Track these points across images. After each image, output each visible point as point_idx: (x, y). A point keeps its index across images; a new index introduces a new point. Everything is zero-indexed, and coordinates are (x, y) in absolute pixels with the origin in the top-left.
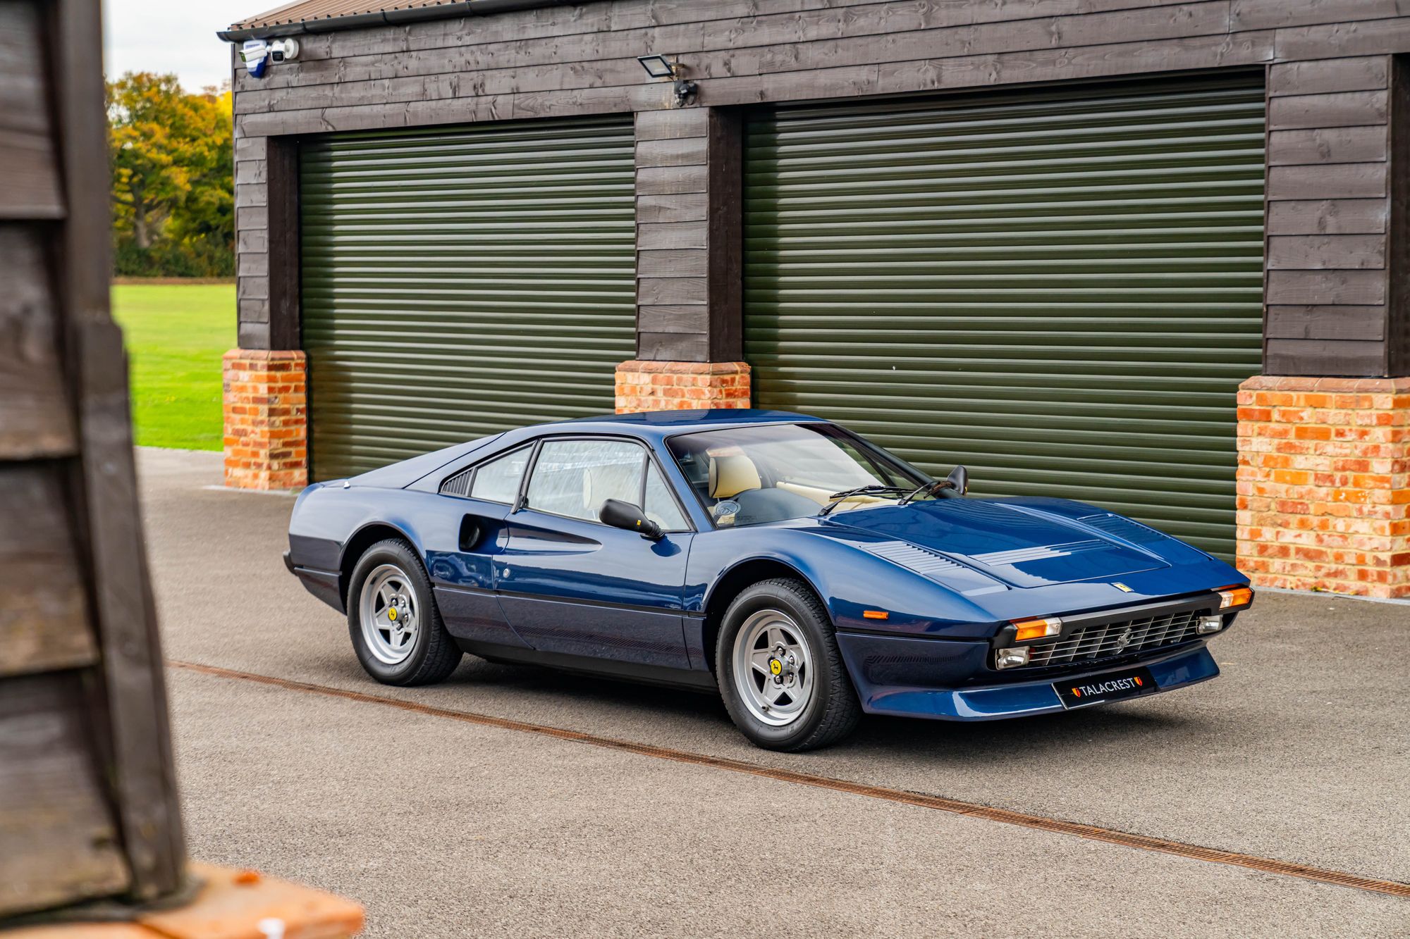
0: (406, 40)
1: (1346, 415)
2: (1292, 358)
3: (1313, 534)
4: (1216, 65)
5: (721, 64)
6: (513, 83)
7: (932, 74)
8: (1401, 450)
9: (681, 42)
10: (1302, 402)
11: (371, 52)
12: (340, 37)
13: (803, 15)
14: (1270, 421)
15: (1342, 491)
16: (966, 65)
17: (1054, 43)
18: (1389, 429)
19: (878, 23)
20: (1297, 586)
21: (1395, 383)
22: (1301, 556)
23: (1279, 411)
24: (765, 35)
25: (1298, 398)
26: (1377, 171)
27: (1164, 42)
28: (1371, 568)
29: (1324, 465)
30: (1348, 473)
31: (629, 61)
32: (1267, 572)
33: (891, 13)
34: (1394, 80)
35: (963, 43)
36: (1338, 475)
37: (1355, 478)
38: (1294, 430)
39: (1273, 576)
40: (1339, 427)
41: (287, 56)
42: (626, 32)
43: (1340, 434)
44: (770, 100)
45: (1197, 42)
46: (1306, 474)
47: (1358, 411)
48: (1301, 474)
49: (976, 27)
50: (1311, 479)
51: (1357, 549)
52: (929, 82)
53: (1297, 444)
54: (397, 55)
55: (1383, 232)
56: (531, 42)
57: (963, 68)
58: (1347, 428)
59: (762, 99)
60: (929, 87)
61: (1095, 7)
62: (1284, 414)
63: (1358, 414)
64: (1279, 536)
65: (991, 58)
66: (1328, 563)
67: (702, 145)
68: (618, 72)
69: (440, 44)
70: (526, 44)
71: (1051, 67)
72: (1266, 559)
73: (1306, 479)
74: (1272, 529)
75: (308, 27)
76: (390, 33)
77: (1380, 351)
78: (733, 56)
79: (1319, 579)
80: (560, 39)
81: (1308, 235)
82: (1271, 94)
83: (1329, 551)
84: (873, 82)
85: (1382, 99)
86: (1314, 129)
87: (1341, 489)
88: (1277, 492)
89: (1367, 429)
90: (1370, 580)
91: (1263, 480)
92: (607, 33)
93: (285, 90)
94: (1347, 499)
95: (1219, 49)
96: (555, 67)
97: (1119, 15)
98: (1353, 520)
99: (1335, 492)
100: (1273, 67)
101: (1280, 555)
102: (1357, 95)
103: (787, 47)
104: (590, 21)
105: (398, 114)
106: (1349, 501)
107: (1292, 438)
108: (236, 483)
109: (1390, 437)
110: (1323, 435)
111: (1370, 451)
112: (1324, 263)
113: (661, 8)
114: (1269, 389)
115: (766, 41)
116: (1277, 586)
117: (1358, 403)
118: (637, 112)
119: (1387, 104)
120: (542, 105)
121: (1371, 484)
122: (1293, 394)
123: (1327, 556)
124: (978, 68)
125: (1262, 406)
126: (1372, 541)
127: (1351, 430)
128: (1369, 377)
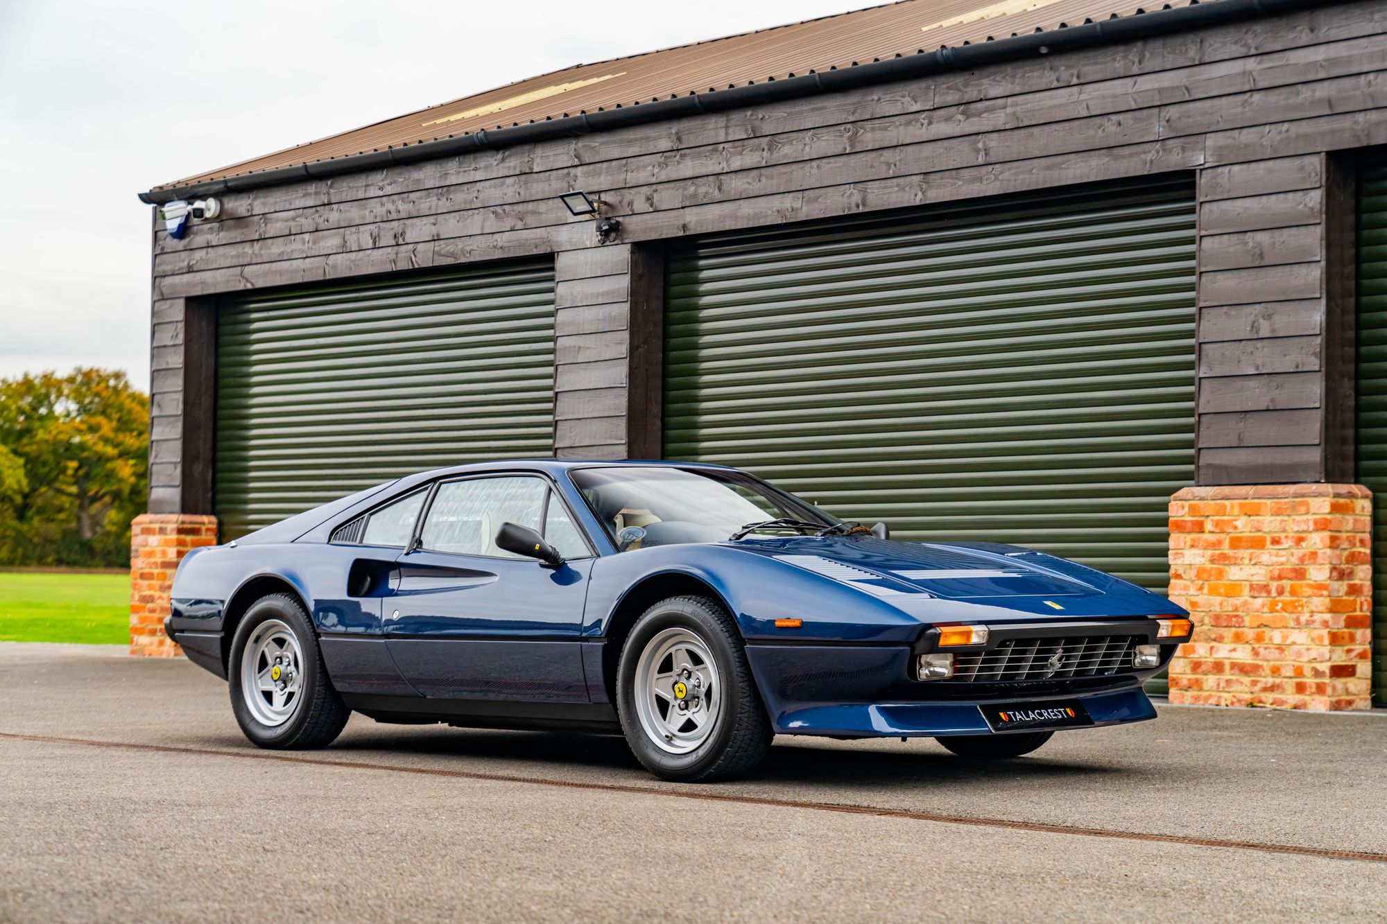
0: (328, 193)
1: (1282, 521)
2: (1226, 468)
3: (1248, 647)
4: (1146, 173)
5: (643, 198)
6: (434, 230)
7: (857, 198)
8: (1339, 557)
9: (602, 180)
10: (1236, 511)
11: (292, 207)
12: (261, 193)
13: (726, 145)
14: (1203, 532)
15: (1279, 601)
16: (891, 187)
17: (981, 160)
18: (1327, 534)
19: (802, 150)
20: (1232, 703)
21: (1332, 487)
22: (1236, 671)
23: (1212, 520)
24: (689, 167)
25: (1232, 506)
26: (1312, 271)
27: (1092, 153)
28: (1310, 681)
29: (1259, 575)
30: (1284, 582)
31: (550, 202)
32: (1201, 689)
33: (815, 139)
34: (1328, 179)
35: (888, 164)
36: (1274, 585)
37: (1292, 586)
38: (1228, 540)
39: (1208, 693)
40: (1274, 535)
41: (208, 215)
42: (548, 173)
43: (1276, 541)
44: (692, 232)
45: (1127, 151)
46: (1241, 585)
47: (1294, 517)
48: (1235, 585)
49: (902, 148)
50: (1246, 591)
51: (1294, 660)
52: (853, 205)
53: (1231, 554)
54: (318, 208)
55: (1318, 333)
56: (452, 188)
57: (888, 190)
58: (1283, 535)
59: (684, 232)
60: (854, 211)
61: (1022, 121)
62: (1217, 524)
63: (1294, 520)
64: (1213, 651)
65: (916, 179)
66: (1264, 677)
67: (624, 282)
68: (540, 213)
69: (361, 195)
70: (447, 191)
71: (978, 184)
72: (1199, 676)
73: (1241, 591)
74: (1205, 644)
75: (229, 184)
76: (312, 188)
77: (1316, 456)
78: (656, 191)
79: (1256, 695)
80: (482, 183)
81: (1241, 340)
82: (1202, 199)
83: (1265, 664)
84: (797, 209)
85: (1316, 198)
86: (1247, 232)
87: (1277, 599)
88: (1211, 605)
89: (1304, 535)
90: (1308, 693)
91: (1195, 594)
92: (529, 176)
93: (205, 250)
94: (1284, 609)
95: (1149, 157)
96: (477, 211)
97: (1046, 128)
98: (1291, 630)
99: (1271, 602)
100: (1204, 172)
101: (1215, 671)
102: (1290, 195)
103: (711, 178)
104: (512, 164)
105: (318, 268)
106: (1286, 611)
107: (1226, 549)
108: (141, 650)
109: (1328, 542)
110: (1258, 543)
111: (1307, 558)
112: (1257, 368)
113: (584, 146)
114: (1202, 499)
115: (689, 174)
116: (1211, 704)
117: (1294, 509)
118: (558, 252)
119: (1321, 203)
120: (462, 250)
121: (1309, 591)
122: (1227, 503)
123: (1264, 670)
124: (902, 189)
125: (1195, 516)
126: (1310, 652)
127: (1287, 537)
128: (1306, 482)
